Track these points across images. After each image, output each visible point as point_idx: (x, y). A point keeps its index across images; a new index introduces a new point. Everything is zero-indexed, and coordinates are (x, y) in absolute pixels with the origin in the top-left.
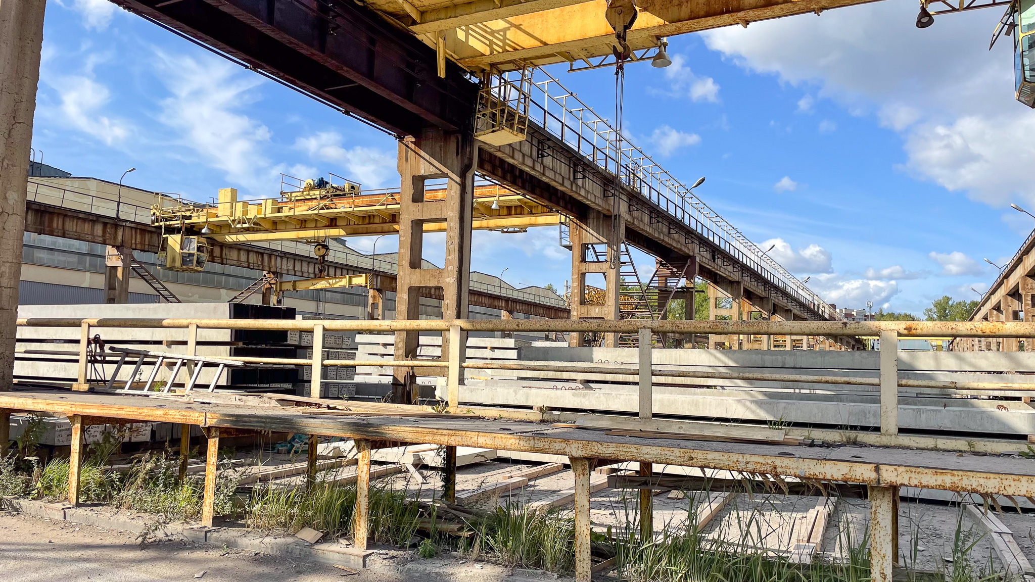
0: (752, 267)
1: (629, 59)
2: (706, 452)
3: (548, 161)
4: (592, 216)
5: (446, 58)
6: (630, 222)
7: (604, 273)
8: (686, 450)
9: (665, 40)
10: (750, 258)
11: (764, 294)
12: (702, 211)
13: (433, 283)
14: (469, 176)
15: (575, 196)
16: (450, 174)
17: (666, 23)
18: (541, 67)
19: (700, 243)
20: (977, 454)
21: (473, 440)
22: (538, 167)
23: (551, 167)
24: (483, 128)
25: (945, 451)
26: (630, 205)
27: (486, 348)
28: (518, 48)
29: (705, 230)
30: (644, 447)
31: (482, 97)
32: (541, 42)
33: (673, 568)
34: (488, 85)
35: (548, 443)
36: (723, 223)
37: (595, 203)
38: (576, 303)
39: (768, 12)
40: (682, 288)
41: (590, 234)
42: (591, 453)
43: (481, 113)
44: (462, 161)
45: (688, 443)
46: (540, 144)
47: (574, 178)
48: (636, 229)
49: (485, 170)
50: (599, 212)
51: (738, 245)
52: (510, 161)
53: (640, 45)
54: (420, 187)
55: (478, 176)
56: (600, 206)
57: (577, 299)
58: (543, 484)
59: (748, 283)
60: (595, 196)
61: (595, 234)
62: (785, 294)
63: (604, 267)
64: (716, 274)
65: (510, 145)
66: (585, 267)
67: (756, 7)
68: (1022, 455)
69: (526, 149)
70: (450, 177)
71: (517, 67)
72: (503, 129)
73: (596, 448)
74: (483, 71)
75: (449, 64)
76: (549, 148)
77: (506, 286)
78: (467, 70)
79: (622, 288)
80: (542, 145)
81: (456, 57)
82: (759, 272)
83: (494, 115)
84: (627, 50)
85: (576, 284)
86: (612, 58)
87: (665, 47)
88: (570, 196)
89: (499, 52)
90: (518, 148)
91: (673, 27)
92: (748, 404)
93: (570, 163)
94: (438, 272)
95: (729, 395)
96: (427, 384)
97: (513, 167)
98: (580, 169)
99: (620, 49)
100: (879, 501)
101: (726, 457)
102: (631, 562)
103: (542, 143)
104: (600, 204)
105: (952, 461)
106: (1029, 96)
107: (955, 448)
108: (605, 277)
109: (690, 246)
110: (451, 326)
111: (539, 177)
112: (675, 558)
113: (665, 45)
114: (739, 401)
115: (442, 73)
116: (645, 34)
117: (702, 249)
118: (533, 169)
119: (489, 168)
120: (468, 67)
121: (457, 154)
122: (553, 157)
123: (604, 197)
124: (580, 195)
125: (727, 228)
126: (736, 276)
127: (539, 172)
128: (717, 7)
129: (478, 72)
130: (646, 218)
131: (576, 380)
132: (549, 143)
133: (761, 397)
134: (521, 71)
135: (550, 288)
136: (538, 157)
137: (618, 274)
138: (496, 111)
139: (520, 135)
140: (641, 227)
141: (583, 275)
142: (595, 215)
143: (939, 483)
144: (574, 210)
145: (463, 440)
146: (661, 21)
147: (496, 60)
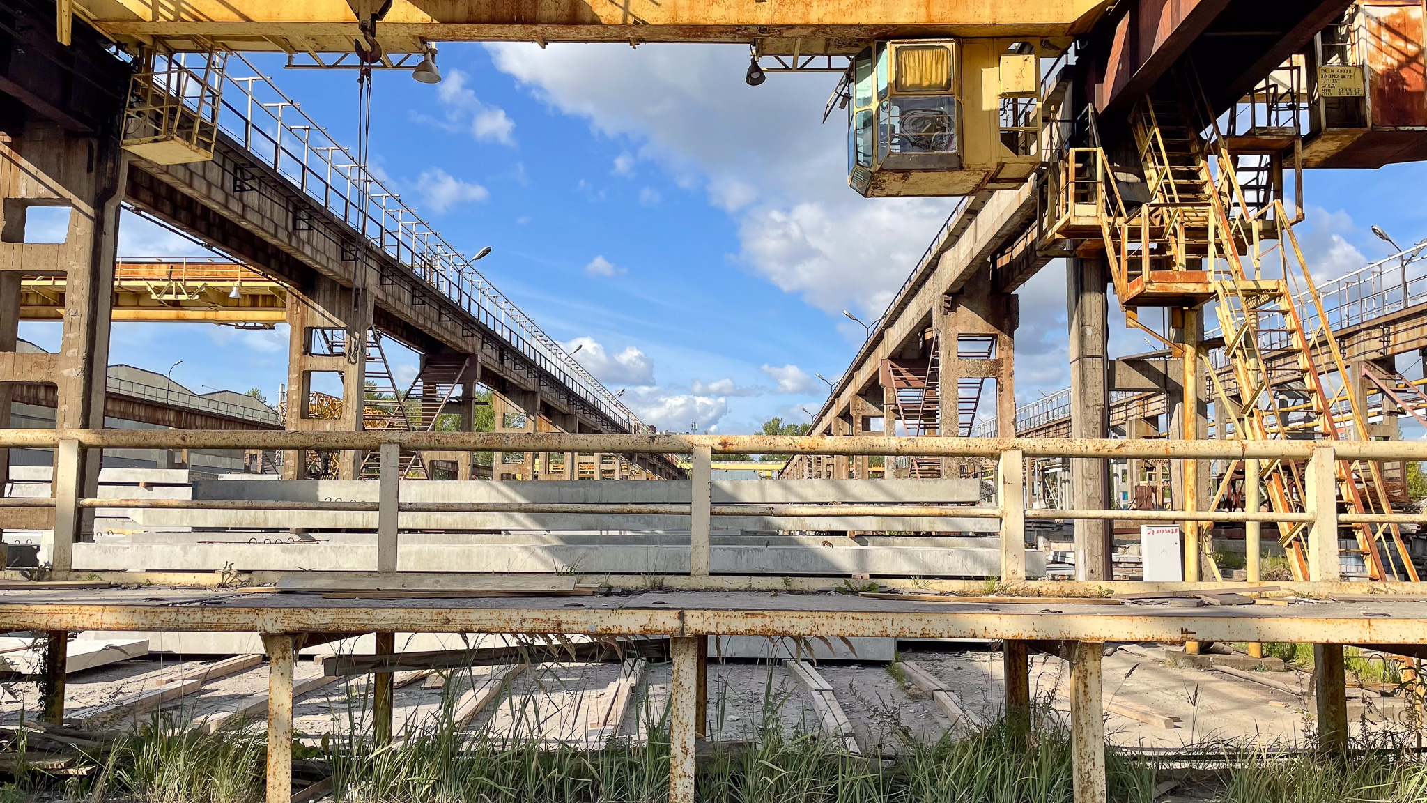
0: (553, 373)
1: (379, 63)
2: (468, 610)
3: (251, 197)
4: (322, 287)
5: (73, 14)
6: (382, 300)
7: (341, 373)
8: (440, 610)
9: (433, 45)
10: (552, 362)
11: (566, 410)
12: (486, 292)
13: (37, 377)
14: (110, 207)
15: (296, 255)
16: (75, 200)
17: (435, 21)
18: (242, 54)
19: (483, 337)
20: (792, 592)
21: (94, 619)
22: (234, 205)
23: (256, 207)
24: (137, 134)
25: (760, 591)
26: (382, 277)
27: (137, 484)
28: (202, 18)
29: (490, 319)
30: (379, 611)
31: (136, 84)
32: (241, 15)
33: (417, 778)
34: (149, 68)
35: (227, 616)
36: (516, 312)
37: (327, 268)
38: (294, 415)
39: (572, 31)
40: (457, 398)
41: (319, 314)
42: (297, 625)
43: (136, 110)
44: (98, 181)
45: (446, 602)
46: (238, 171)
47: (295, 228)
48: (391, 311)
49: (141, 201)
50: (333, 282)
51: (534, 343)
52: (186, 190)
53: (397, 47)
54: (18, 216)
55: (129, 209)
56: (335, 272)
57: (295, 410)
58: (226, 687)
59: (546, 394)
60: (328, 258)
61: (327, 314)
62: (594, 410)
63: (341, 363)
64: (505, 380)
65: (185, 166)
66: (310, 362)
67: (556, 23)
68: (839, 591)
69: (214, 174)
70: (74, 206)
71: (200, 48)
72: (173, 138)
73: (305, 617)
74: (140, 45)
75: (79, 26)
76: (253, 177)
77: (178, 389)
78: (111, 39)
79: (367, 396)
80: (242, 173)
81: (92, 16)
82: (562, 380)
83: (159, 116)
84: (376, 49)
85: (294, 387)
86: (354, 59)
87: (433, 56)
88: (288, 255)
89: (169, 20)
90: (200, 172)
91: (443, 29)
92: (539, 551)
93: (287, 205)
94: (48, 359)
95: (514, 542)
96: (23, 543)
97: (190, 201)
98: (304, 216)
99: (366, 46)
100: (682, 656)
101: (495, 615)
102: (354, 778)
103: (241, 169)
104: (335, 270)
105: (765, 601)
106: (861, 183)
107: (771, 587)
108: (342, 378)
109: (470, 340)
110: (61, 439)
111: (237, 221)
112: (421, 764)
113: (433, 52)
114: (526, 548)
115: (64, 36)
116: (404, 32)
117: (485, 346)
118: (226, 207)
119: (148, 199)
120: (114, 35)
121: (90, 170)
122: (260, 193)
123: (342, 260)
124: (304, 254)
125: (521, 319)
126: (531, 384)
127: (236, 213)
128: (504, 12)
129: (131, 46)
130: (406, 297)
131: (288, 529)
132: (253, 170)
133: (556, 543)
134: (207, 55)
135: (254, 395)
136: (234, 190)
137: (362, 374)
138: (162, 110)
139: (202, 151)
140: (399, 308)
141: (307, 374)
142: (328, 286)
143: (749, 627)
144: (294, 276)
145: (76, 620)
146: (428, 18)
147: (163, 31)
